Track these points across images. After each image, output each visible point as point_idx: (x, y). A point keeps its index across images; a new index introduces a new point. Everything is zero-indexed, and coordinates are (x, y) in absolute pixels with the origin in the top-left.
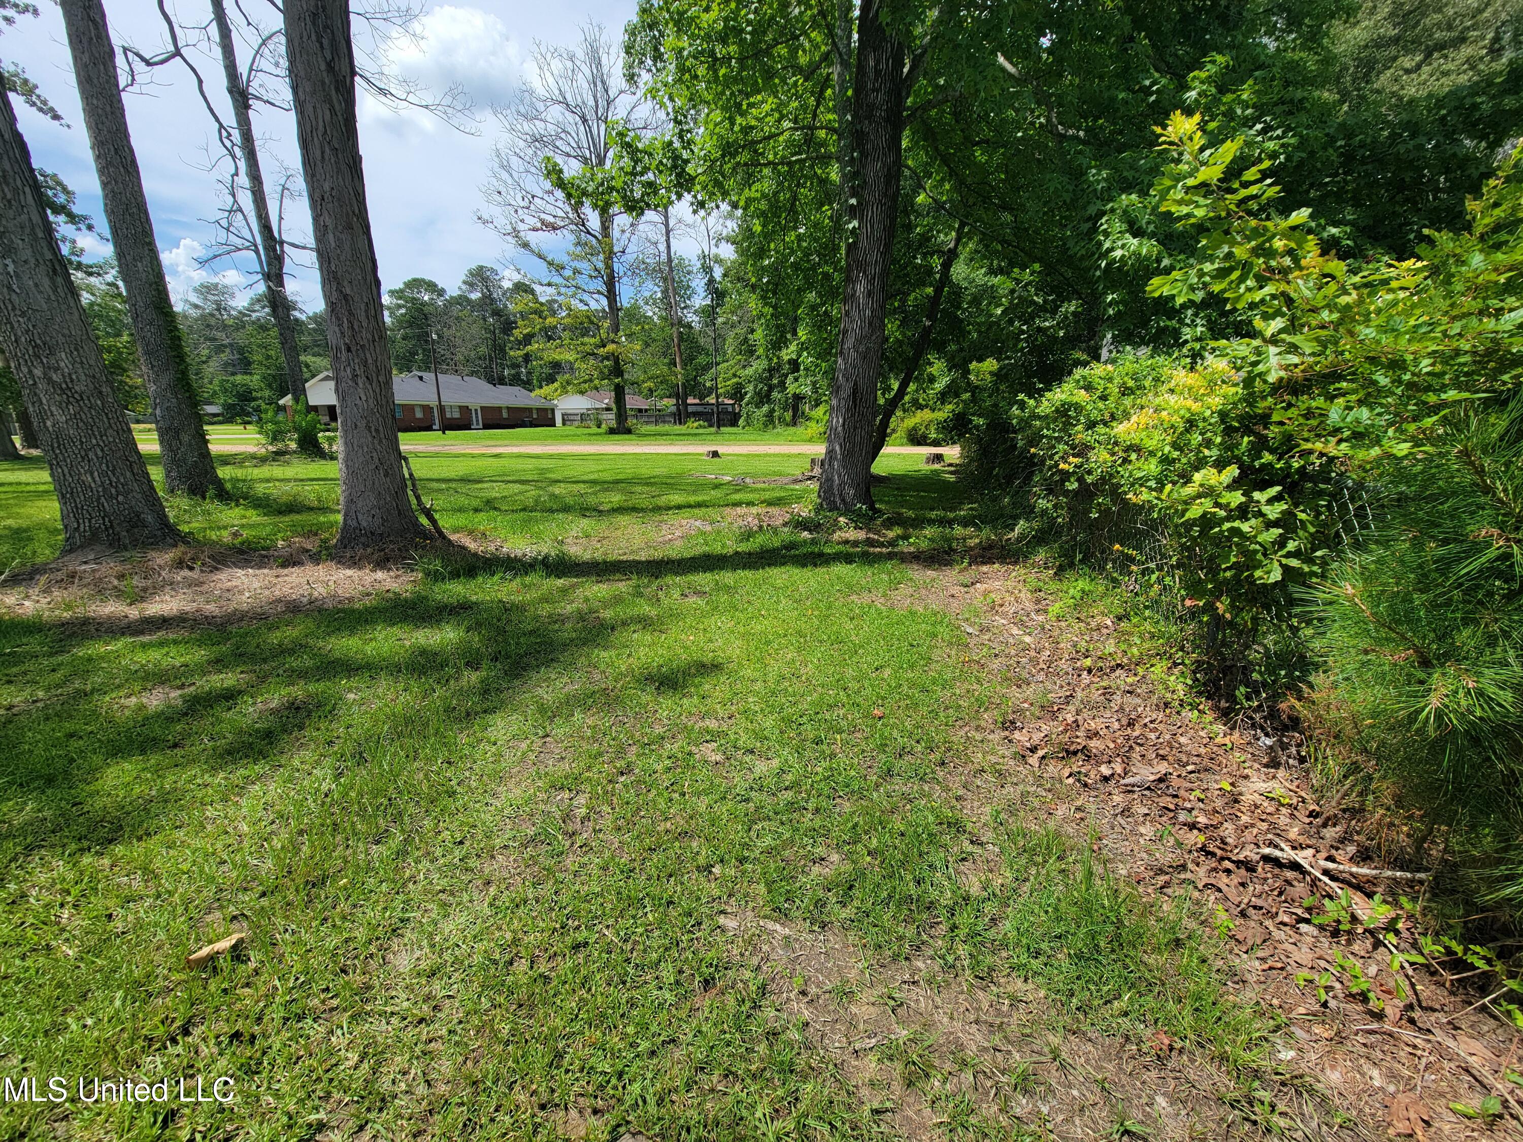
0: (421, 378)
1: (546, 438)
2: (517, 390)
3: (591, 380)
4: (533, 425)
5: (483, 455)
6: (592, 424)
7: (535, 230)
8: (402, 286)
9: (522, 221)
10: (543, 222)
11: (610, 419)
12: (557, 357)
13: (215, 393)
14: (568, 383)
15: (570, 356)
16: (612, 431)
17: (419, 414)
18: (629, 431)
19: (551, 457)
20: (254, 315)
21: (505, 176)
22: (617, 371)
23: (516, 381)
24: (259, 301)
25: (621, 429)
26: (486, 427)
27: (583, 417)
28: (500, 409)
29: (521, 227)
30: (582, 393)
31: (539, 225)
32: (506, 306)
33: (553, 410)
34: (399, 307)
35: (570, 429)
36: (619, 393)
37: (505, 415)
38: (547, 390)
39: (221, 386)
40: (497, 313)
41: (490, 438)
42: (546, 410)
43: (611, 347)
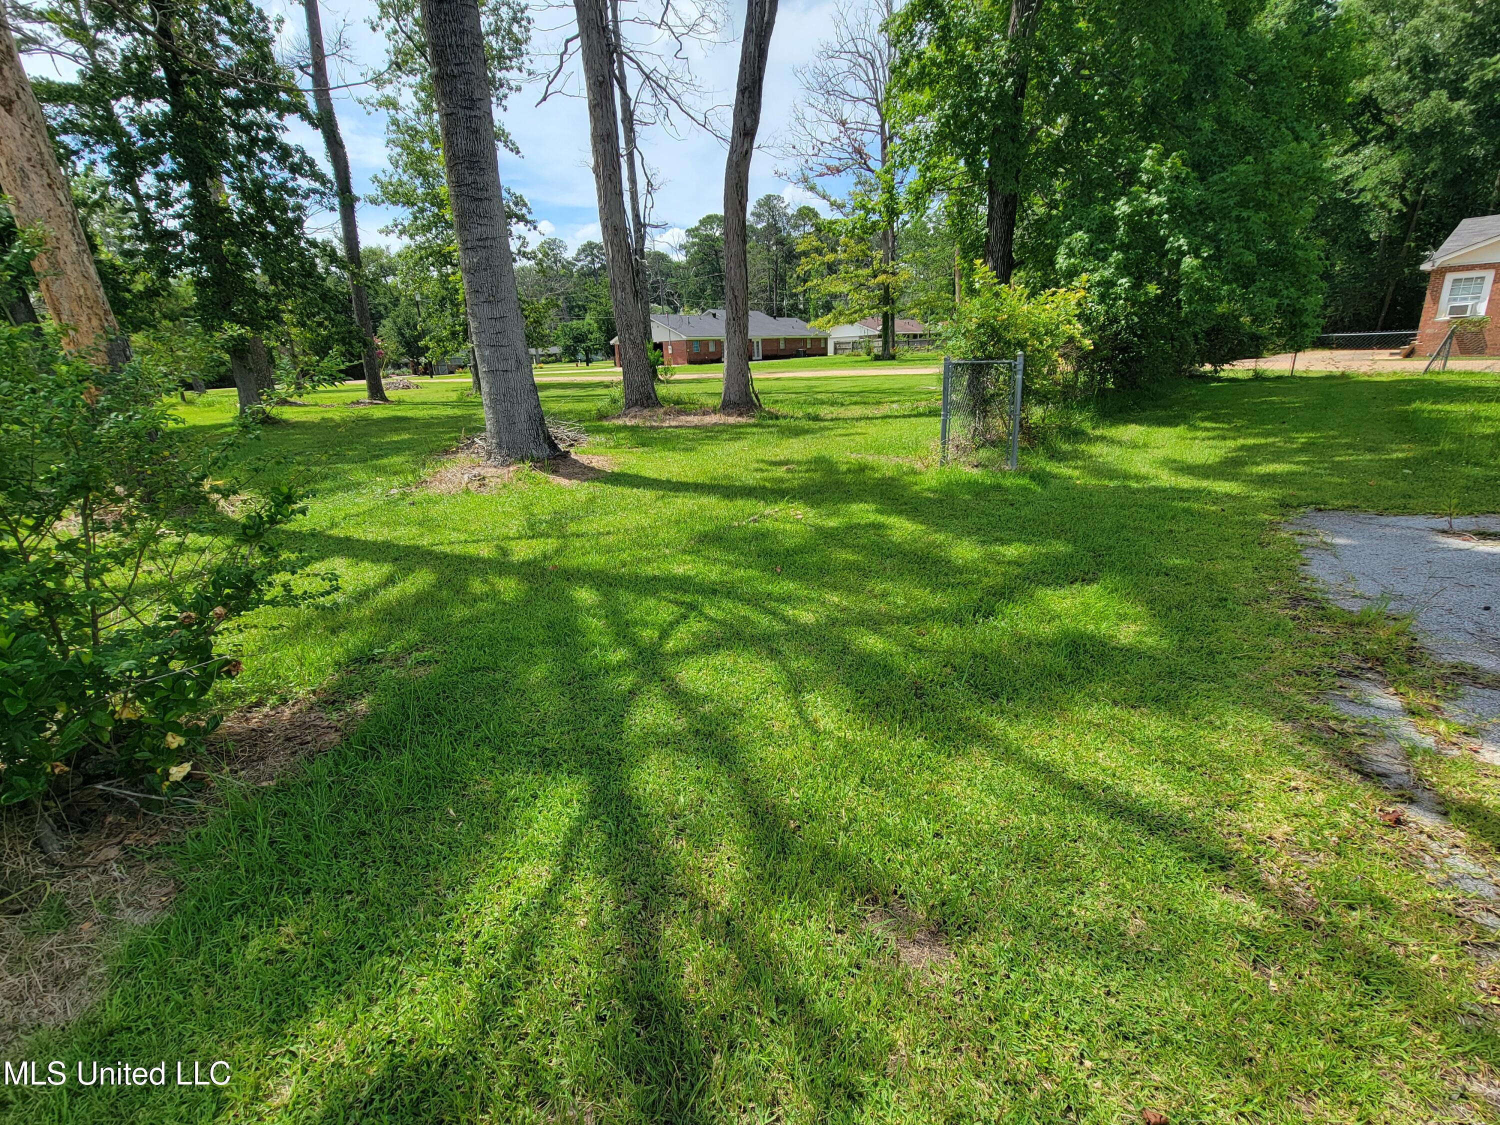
0: (714, 315)
1: (817, 365)
2: (795, 321)
3: (861, 310)
4: (806, 354)
5: (768, 379)
6: (862, 352)
7: (821, 175)
8: (697, 224)
9: (811, 169)
10: (828, 168)
11: (878, 345)
12: (833, 289)
13: (558, 337)
14: (840, 314)
15: (844, 288)
16: (877, 358)
17: (712, 349)
18: (893, 358)
19: (818, 379)
20: (580, 264)
21: (799, 128)
22: (887, 299)
23: (793, 311)
24: (584, 250)
25: (887, 356)
26: (766, 358)
27: (855, 345)
28: (778, 340)
29: (810, 174)
30: (852, 323)
31: (826, 171)
32: (789, 234)
33: (826, 340)
34: (693, 244)
35: (840, 358)
36: (888, 321)
37: (782, 346)
38: (821, 321)
39: (563, 330)
40: (780, 242)
41: (770, 367)
42: (819, 339)
43: (881, 278)
